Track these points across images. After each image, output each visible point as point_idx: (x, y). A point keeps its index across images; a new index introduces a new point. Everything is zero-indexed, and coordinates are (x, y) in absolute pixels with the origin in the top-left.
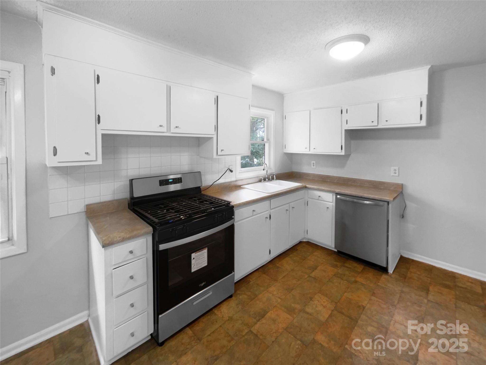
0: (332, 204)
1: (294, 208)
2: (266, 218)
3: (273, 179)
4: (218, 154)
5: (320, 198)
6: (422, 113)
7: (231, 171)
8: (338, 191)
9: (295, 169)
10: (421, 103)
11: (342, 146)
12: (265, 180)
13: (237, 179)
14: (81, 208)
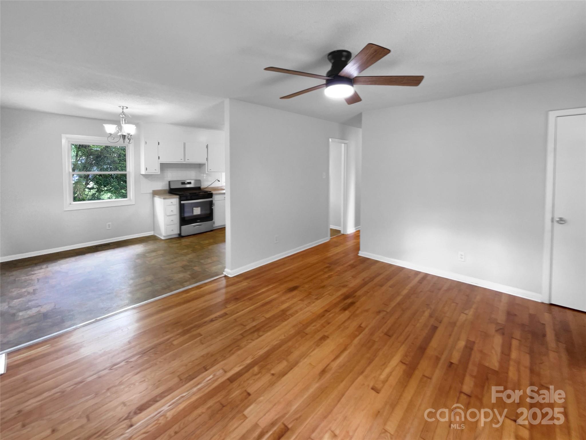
4: (208, 171)
7: (219, 181)
13: (222, 186)
14: (151, 192)
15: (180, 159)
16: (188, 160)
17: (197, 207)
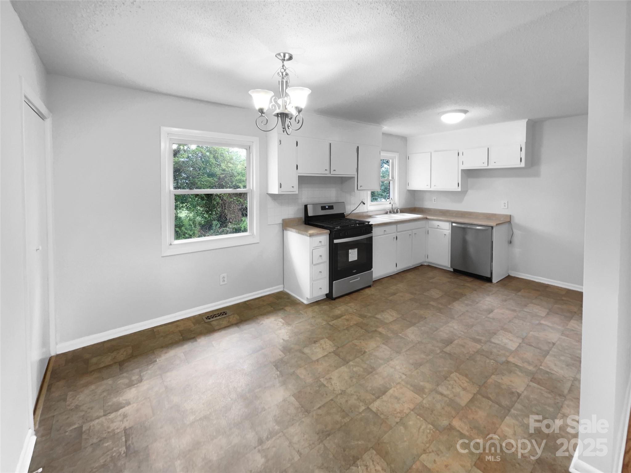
0: (448, 231)
1: (416, 234)
2: (394, 238)
3: (397, 212)
4: (358, 189)
5: (439, 227)
6: (522, 157)
7: (364, 204)
8: (453, 220)
9: (418, 205)
10: (521, 148)
11: (458, 184)
12: (390, 212)
13: (368, 211)
14: (280, 221)
15: (325, 170)
16: (334, 170)
17: (352, 248)
